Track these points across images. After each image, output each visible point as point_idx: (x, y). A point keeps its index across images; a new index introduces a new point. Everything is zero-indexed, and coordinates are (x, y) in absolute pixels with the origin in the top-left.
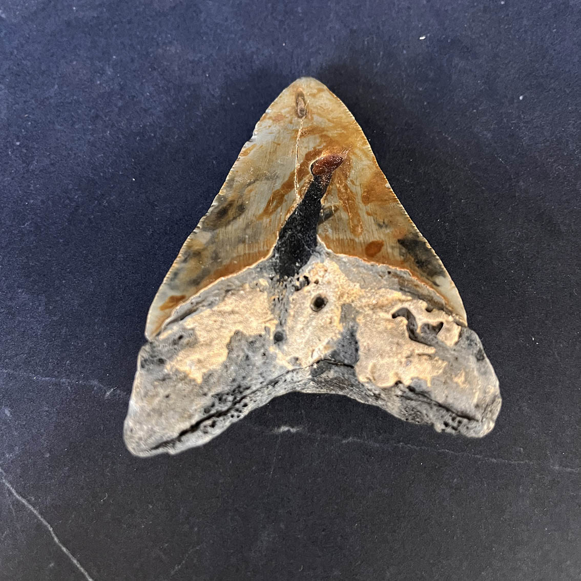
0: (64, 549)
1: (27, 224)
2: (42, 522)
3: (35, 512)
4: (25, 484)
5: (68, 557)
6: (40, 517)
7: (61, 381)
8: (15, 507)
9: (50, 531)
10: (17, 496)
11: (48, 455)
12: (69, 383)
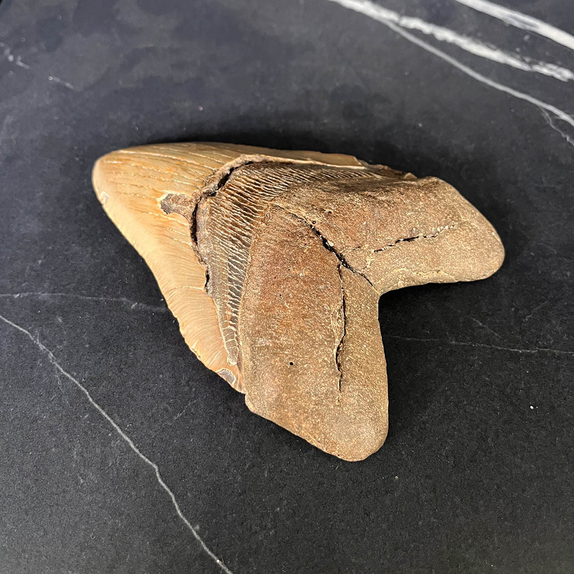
0: (96, 406)
2: (80, 389)
3: (76, 382)
4: (70, 364)
5: (99, 411)
6: (79, 385)
7: (100, 299)
8: (62, 379)
9: (86, 395)
10: (64, 373)
11: (87, 346)
12: (106, 300)
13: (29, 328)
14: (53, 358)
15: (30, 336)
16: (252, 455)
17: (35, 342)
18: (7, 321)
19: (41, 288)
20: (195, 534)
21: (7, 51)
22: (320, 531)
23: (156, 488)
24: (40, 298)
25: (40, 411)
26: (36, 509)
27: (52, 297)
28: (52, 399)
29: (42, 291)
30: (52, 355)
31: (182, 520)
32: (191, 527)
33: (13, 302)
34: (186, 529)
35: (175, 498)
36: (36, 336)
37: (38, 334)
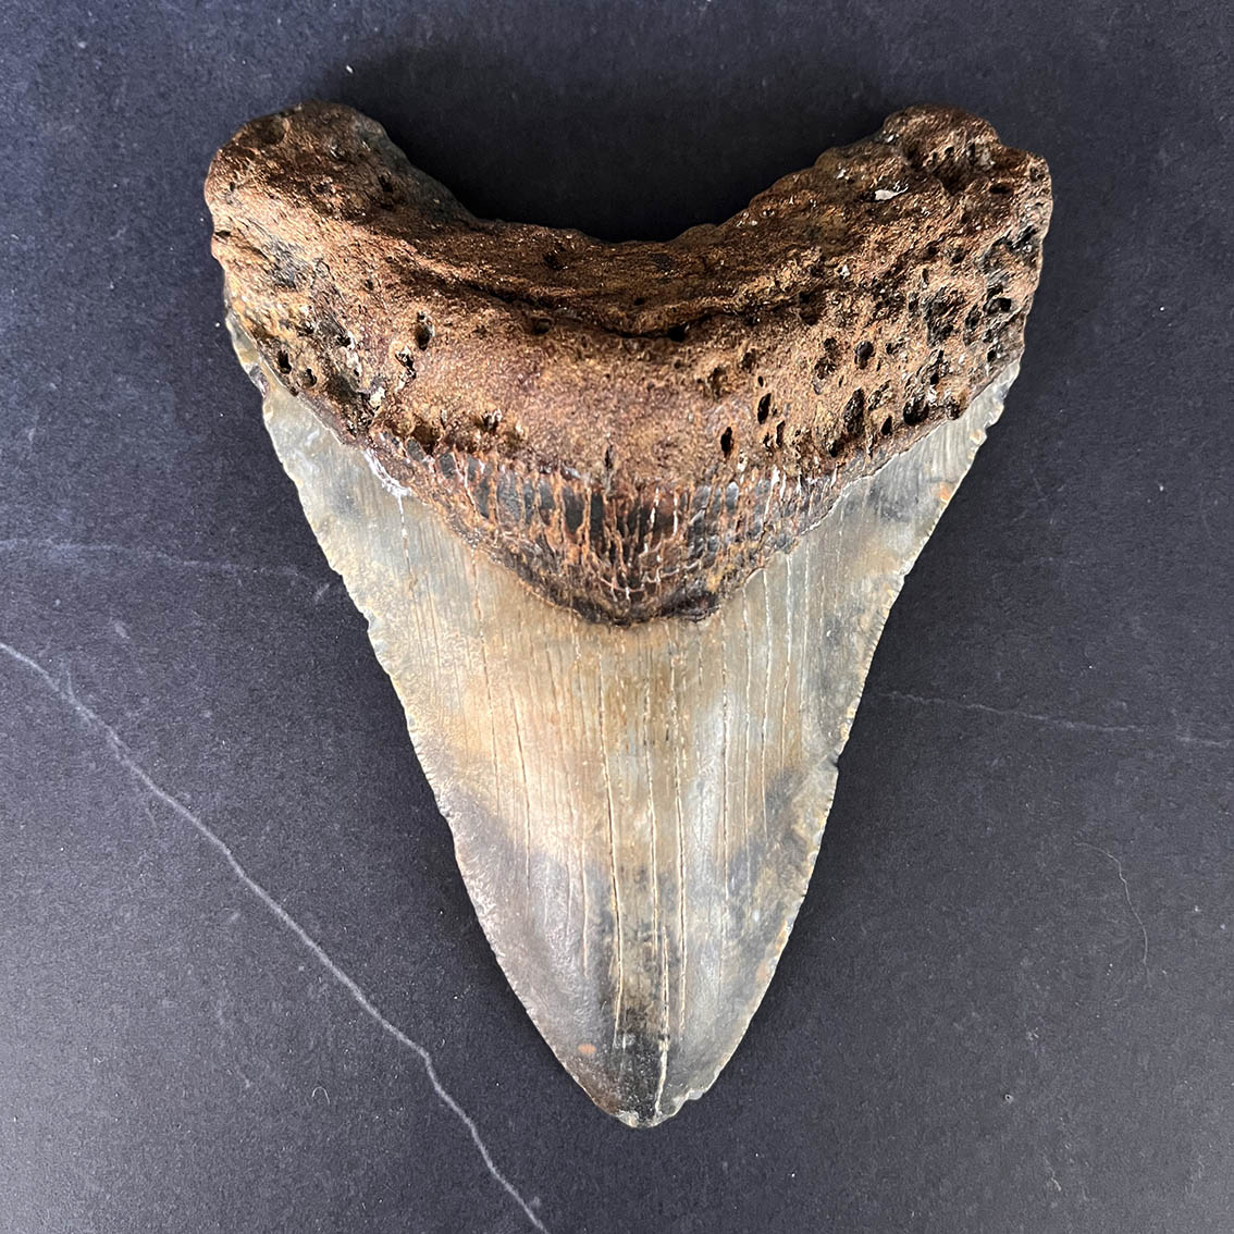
0: (256, 889)
1: (119, 232)
2: (208, 839)
3: (194, 820)
4: (170, 768)
5: (264, 902)
6: (204, 829)
7: (223, 566)
8: (155, 810)
9: (226, 856)
10: (158, 792)
11: (208, 714)
12: (238, 572)
13: (40, 655)
14: (120, 747)
15: (47, 677)
17: (63, 697)
19: (49, 525)
20: (532, 1216)
23: (432, 1108)
24: (52, 556)
25: (113, 898)
27: (87, 556)
29: (56, 535)
30: (117, 739)
31: (498, 1183)
32: (521, 1201)
34: (510, 1205)
35: (479, 1133)
36: (64, 680)
37: (68, 674)
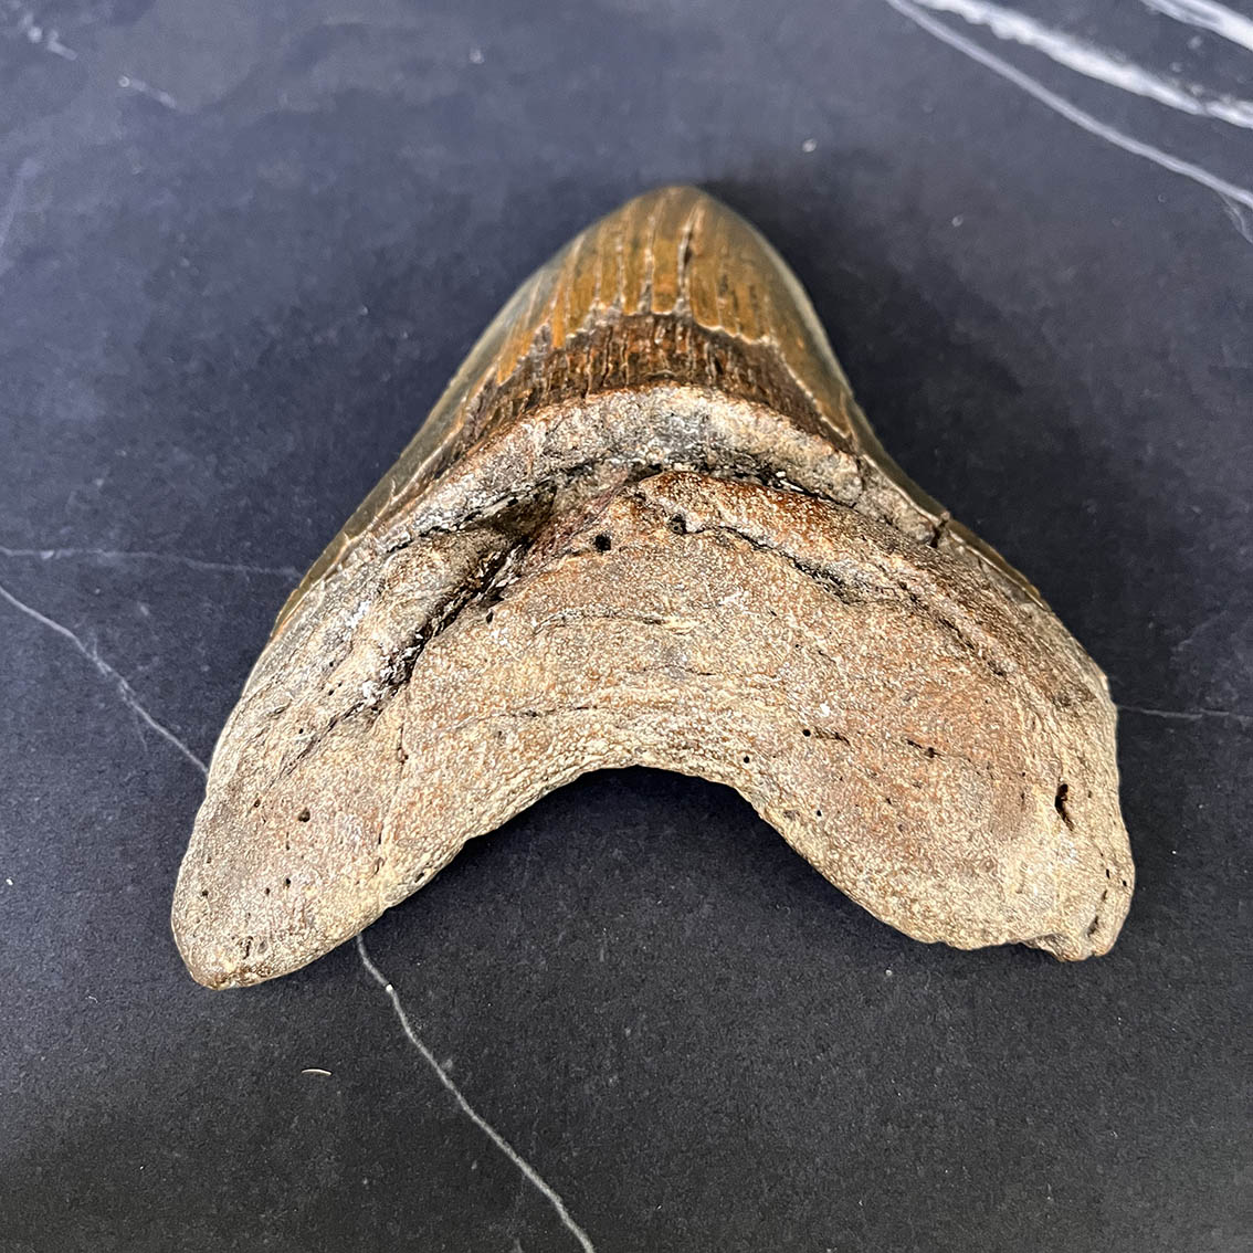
13: (77, 626)
14: (128, 692)
15: (78, 643)
16: (571, 913)
17: (88, 656)
18: (24, 608)
19: (102, 540)
20: (444, 1077)
21: (28, 19)
22: (719, 1080)
23: (358, 978)
24: (100, 561)
25: (100, 805)
26: (90, 1014)
27: (127, 561)
28: (126, 780)
29: (105, 546)
30: (126, 686)
31: (415, 1048)
32: (435, 1064)
33: (38, 566)
34: (424, 1067)
35: (401, 1000)
36: (92, 644)
37: (96, 640)
